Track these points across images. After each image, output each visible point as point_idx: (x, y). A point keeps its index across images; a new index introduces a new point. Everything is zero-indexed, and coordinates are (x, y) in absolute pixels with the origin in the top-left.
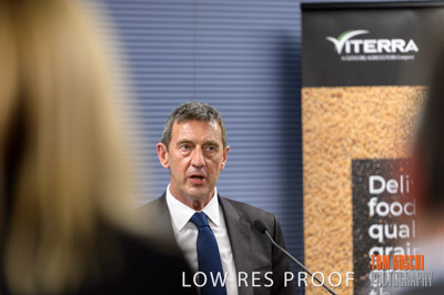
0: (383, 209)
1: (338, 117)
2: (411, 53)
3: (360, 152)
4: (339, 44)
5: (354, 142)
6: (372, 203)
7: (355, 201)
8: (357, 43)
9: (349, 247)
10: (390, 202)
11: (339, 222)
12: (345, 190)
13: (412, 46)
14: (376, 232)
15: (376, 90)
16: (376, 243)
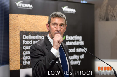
0: (26, 43)
1: (17, 21)
2: (31, 8)
6: (24, 41)
8: (21, 4)
14: (24, 48)
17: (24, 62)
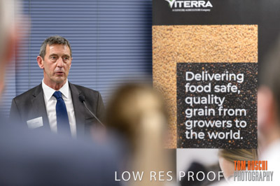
0: (193, 89)
1: (170, 41)
2: (208, 8)
3: (181, 59)
4: (171, 3)
5: (178, 54)
6: (187, 86)
7: (178, 84)
8: (180, 2)
9: (175, 108)
10: (196, 85)
11: (171, 95)
12: (173, 79)
13: (209, 4)
14: (189, 100)
15: (190, 27)
16: (189, 106)
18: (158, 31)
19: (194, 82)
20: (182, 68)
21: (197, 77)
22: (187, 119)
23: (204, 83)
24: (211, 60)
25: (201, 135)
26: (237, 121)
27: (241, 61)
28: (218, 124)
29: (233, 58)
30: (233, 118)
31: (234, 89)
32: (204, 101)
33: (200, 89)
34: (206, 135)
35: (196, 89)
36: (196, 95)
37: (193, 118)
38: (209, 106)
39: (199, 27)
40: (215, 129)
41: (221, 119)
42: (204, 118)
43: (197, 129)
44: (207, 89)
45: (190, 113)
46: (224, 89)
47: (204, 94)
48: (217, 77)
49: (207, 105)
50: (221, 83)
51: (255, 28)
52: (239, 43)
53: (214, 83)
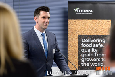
0: (84, 46)
1: (75, 26)
2: (91, 13)
3: (80, 33)
4: (76, 10)
5: (79, 31)
6: (82, 44)
7: (78, 44)
8: (80, 10)
9: (77, 53)
10: (86, 44)
11: (75, 48)
12: (77, 41)
13: (91, 11)
14: (83, 50)
15: (83, 20)
16: (83, 53)
17: (82, 63)
18: (70, 22)
19: (85, 43)
20: (80, 37)
21: (86, 41)
22: (82, 58)
23: (89, 43)
24: (92, 34)
25: (88, 65)
26: (102, 59)
27: (104, 34)
28: (94, 60)
29: (101, 33)
30: (101, 58)
31: (101, 46)
32: (89, 50)
33: (87, 46)
34: (90, 64)
35: (86, 45)
36: (86, 48)
37: (85, 58)
38: (91, 53)
39: (87, 20)
40: (93, 62)
41: (96, 58)
42: (89, 57)
43: (86, 62)
44: (90, 46)
45: (83, 55)
46: (97, 46)
47: (89, 48)
48: (94, 41)
49: (90, 52)
50: (96, 43)
51: (110, 21)
52: (103, 27)
53: (93, 43)
